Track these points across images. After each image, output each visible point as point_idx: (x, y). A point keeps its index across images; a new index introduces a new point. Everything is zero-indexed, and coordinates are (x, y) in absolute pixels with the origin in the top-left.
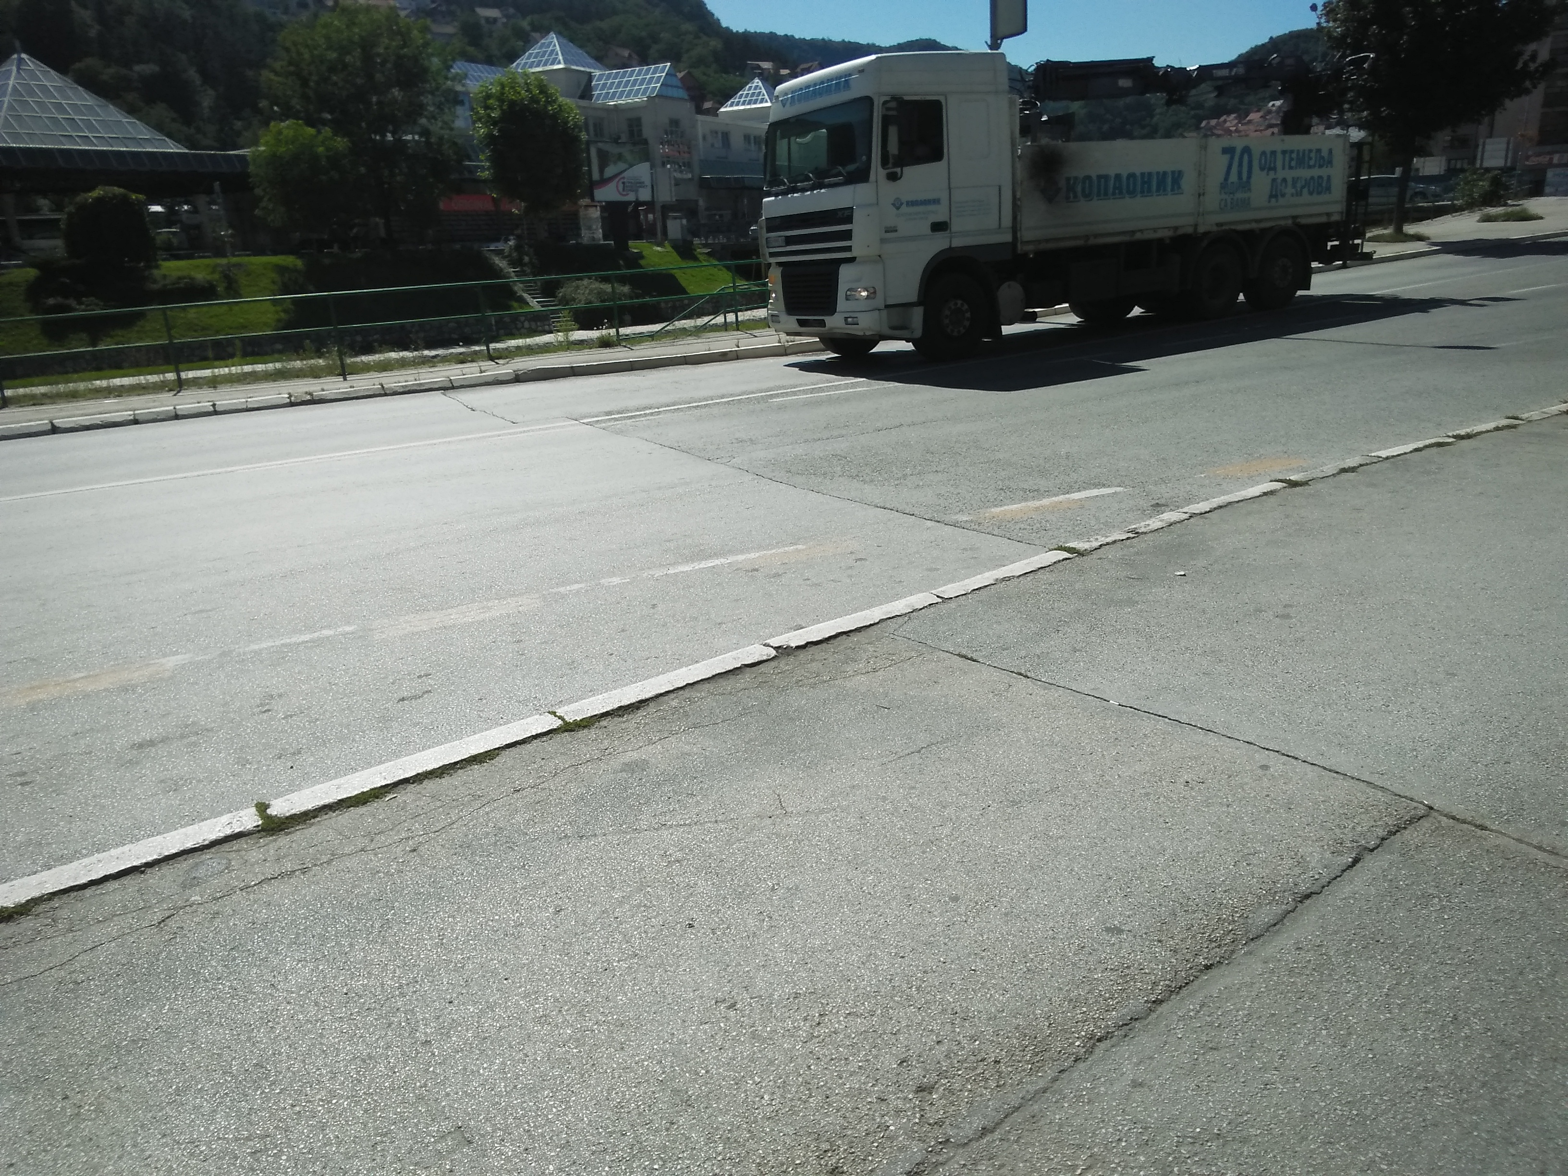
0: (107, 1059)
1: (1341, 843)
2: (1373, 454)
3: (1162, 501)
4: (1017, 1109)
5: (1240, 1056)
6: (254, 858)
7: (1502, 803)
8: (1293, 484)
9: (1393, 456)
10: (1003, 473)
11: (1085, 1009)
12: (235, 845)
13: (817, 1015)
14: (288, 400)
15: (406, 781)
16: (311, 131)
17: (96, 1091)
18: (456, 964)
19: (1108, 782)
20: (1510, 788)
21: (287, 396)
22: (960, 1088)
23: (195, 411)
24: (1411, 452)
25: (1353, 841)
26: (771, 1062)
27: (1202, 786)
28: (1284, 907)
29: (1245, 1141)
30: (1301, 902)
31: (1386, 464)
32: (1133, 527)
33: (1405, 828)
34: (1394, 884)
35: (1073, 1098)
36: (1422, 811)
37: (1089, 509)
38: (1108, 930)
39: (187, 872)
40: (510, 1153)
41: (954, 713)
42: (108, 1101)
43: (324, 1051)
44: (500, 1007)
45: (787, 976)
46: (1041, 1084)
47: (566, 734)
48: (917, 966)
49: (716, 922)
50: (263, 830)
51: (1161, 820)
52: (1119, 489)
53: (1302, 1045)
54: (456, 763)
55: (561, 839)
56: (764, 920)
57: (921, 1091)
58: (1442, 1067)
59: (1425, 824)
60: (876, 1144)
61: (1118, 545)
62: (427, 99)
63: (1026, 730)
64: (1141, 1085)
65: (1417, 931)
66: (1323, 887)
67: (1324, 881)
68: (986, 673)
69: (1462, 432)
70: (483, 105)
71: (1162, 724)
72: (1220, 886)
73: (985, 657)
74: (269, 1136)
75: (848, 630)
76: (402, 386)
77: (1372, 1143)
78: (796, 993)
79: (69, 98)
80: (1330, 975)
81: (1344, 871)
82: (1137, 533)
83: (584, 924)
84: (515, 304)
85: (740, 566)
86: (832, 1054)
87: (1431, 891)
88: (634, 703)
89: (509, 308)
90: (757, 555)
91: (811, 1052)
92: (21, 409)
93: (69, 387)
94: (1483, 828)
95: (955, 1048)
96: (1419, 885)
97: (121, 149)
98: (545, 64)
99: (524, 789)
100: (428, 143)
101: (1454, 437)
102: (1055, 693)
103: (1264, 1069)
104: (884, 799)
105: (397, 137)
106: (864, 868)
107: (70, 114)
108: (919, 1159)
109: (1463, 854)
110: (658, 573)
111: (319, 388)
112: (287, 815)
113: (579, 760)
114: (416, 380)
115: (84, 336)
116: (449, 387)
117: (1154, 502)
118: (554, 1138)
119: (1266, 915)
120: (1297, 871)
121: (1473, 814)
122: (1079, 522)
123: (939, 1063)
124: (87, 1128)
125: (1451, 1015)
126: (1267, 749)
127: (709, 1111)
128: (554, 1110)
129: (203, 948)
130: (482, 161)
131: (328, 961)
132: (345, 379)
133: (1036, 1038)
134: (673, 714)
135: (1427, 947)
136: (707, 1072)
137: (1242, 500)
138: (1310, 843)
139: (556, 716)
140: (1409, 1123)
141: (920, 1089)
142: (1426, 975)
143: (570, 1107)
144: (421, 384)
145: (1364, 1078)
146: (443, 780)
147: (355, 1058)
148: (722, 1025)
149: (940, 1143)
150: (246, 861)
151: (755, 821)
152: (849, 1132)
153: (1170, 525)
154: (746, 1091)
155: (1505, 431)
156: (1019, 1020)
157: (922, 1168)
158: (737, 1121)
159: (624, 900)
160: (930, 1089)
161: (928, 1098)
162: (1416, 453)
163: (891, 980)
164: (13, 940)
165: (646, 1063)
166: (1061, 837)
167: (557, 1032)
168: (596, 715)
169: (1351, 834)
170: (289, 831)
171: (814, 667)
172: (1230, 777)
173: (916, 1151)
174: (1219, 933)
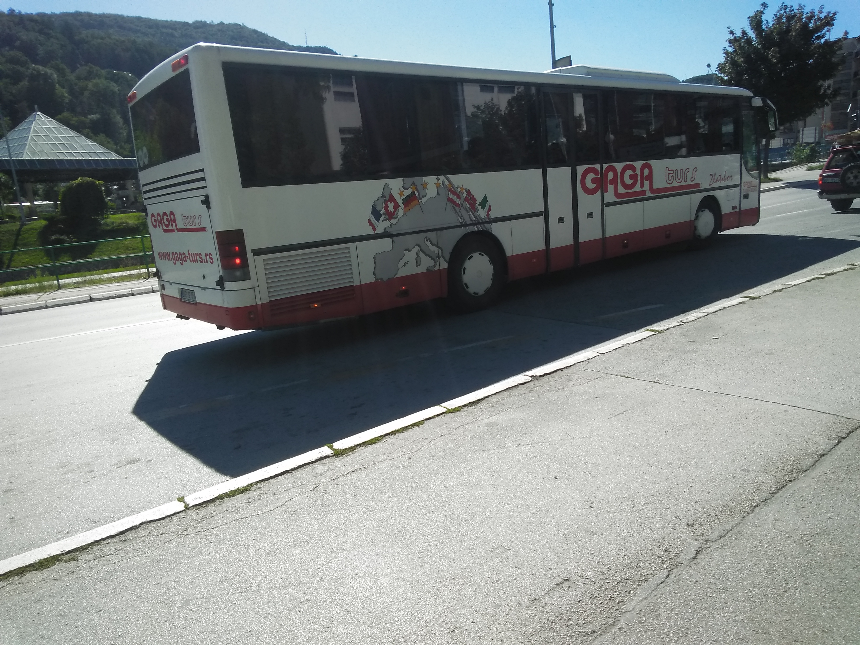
0: (330, 534)
1: (831, 436)
2: (787, 284)
4: (731, 530)
5: (815, 509)
6: (338, 465)
8: (753, 298)
9: (798, 284)
11: (745, 497)
12: (326, 461)
13: (631, 504)
15: (388, 434)
17: (335, 544)
18: (460, 495)
19: (718, 420)
22: (705, 524)
24: (806, 282)
25: (835, 435)
26: (621, 520)
27: (761, 419)
28: (814, 459)
29: (828, 534)
30: (820, 457)
31: (795, 288)
32: (682, 319)
33: (856, 430)
35: (752, 525)
38: (743, 470)
40: (529, 552)
41: (631, 398)
42: (343, 546)
43: (424, 526)
44: (490, 508)
45: (610, 492)
46: (737, 521)
47: (450, 414)
48: (666, 486)
49: (567, 476)
50: (335, 455)
51: (748, 432)
52: (661, 305)
53: (840, 504)
55: (475, 452)
56: (588, 475)
60: (679, 542)
61: (676, 328)
63: (669, 403)
64: (778, 520)
66: (828, 452)
67: (828, 450)
68: (638, 382)
69: (829, 272)
71: (732, 398)
72: (784, 453)
74: (422, 552)
75: (561, 368)
78: (618, 498)
79: (61, 133)
80: (842, 481)
81: (835, 446)
82: (683, 323)
86: (645, 516)
88: (475, 401)
91: (636, 516)
92: (69, 290)
95: (696, 512)
99: (445, 435)
101: (825, 274)
102: (675, 389)
103: (827, 512)
104: (617, 431)
106: (623, 455)
107: (62, 141)
108: (699, 546)
112: (344, 448)
113: (463, 423)
118: (544, 546)
119: (808, 462)
120: (815, 446)
123: (692, 517)
124: (342, 555)
126: (783, 404)
127: (604, 535)
128: (538, 538)
129: (341, 496)
133: (728, 507)
134: (496, 404)
136: (595, 524)
137: (730, 306)
138: (817, 436)
139: (442, 407)
141: (688, 525)
146: (405, 434)
147: (439, 527)
149: (705, 541)
150: (336, 466)
151: (562, 441)
152: (666, 539)
153: (699, 318)
154: (615, 529)
155: (849, 271)
156: (719, 502)
157: (701, 549)
158: (618, 538)
159: (519, 471)
160: (692, 525)
161: (693, 528)
162: (808, 282)
163: (657, 492)
164: (251, 499)
165: (567, 522)
166: (707, 440)
167: (521, 514)
168: (460, 406)
169: (834, 433)
170: (347, 455)
171: (552, 383)
172: (772, 415)
173: (697, 544)
174: (790, 469)
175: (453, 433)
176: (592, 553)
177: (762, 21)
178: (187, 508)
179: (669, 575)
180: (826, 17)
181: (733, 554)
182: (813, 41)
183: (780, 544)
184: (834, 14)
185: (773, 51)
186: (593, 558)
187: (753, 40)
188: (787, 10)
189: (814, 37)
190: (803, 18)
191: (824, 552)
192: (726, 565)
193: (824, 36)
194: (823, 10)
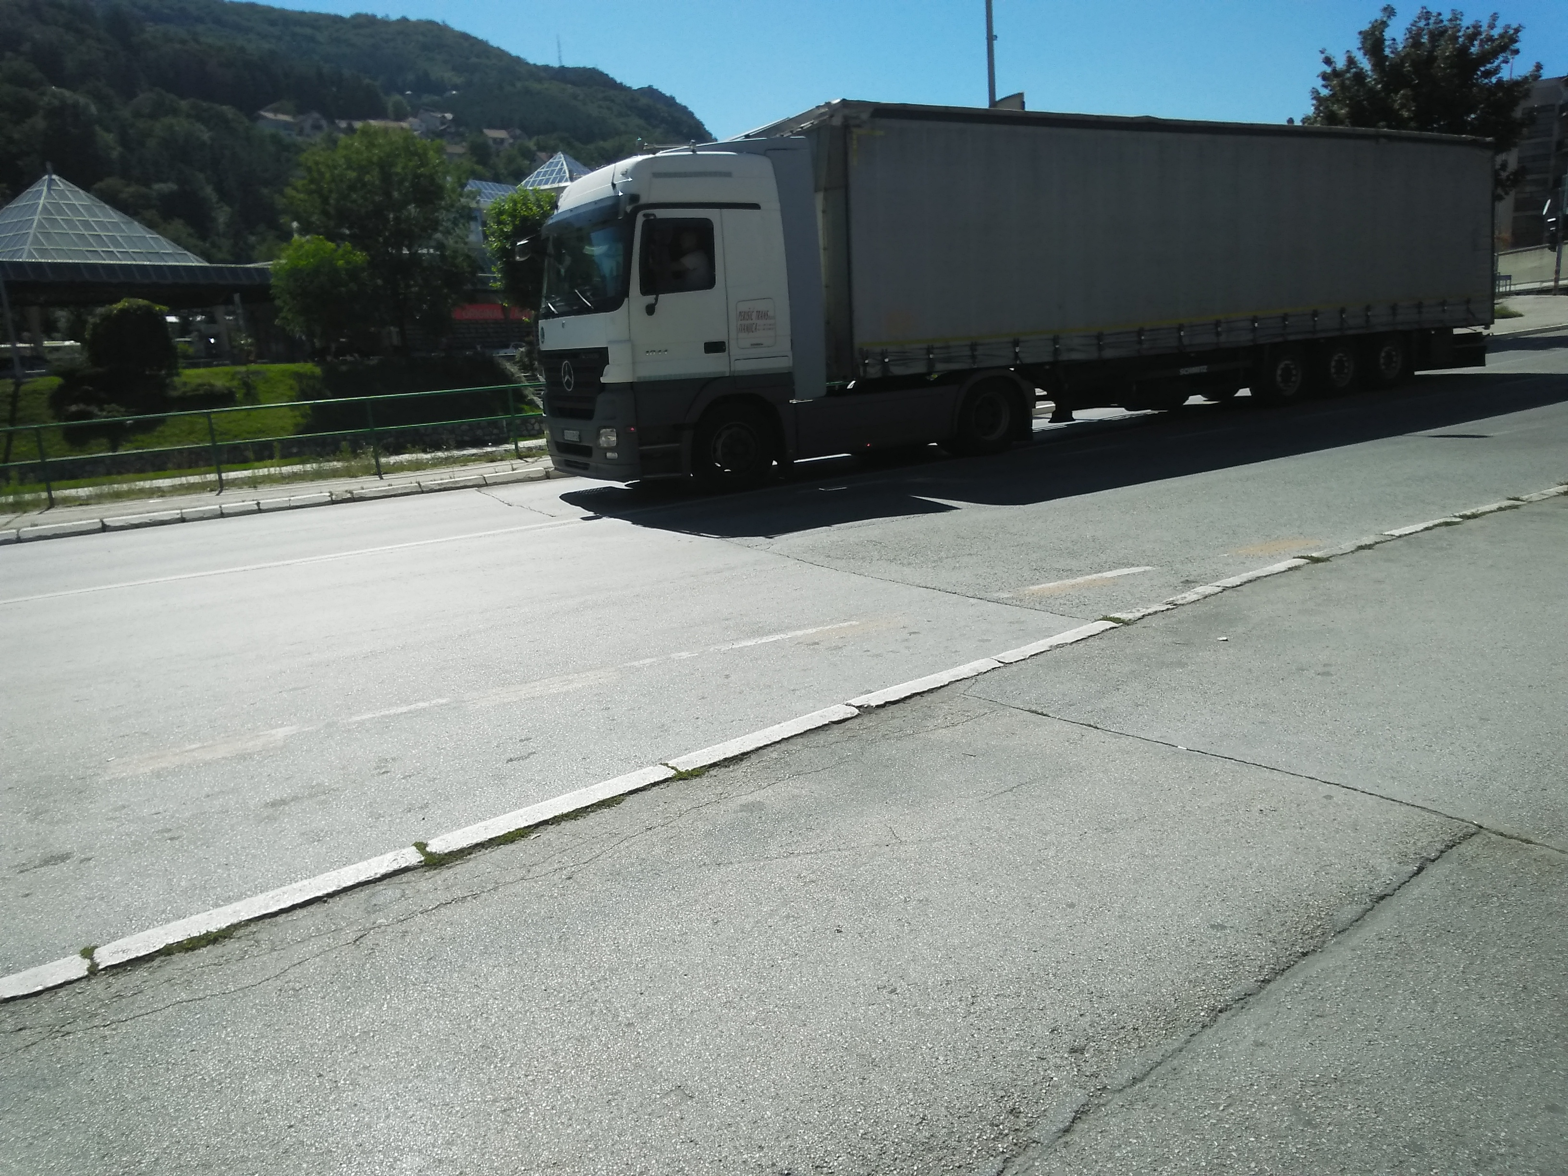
0: (346, 1047)
1: (1406, 856)
2: (1386, 533)
3: (1191, 578)
4: (1159, 1064)
5: (1344, 1021)
6: (424, 887)
7: (1543, 821)
8: (1316, 560)
9: (1406, 535)
10: (1034, 555)
11: (1204, 988)
12: (405, 878)
13: (970, 996)
14: (329, 499)
15: (545, 823)
16: (331, 245)
17: (346, 1070)
18: (637, 965)
19: (1189, 812)
20: (1549, 810)
21: (328, 494)
22: (1108, 1048)
23: (242, 509)
24: (1422, 531)
25: (1416, 853)
26: (938, 1033)
27: (1275, 814)
28: (1363, 906)
29: (1359, 1082)
30: (1377, 902)
31: (1399, 542)
32: (1171, 599)
33: (1460, 843)
34: (1456, 887)
35: (1205, 1055)
36: (1473, 829)
37: (1123, 586)
38: (1213, 926)
39: (367, 901)
40: (729, 1104)
41: (1035, 758)
42: (360, 1077)
43: (540, 1034)
44: (687, 996)
45: (936, 968)
46: (1176, 1045)
47: (681, 782)
48: (1050, 958)
49: (861, 928)
50: (426, 865)
51: (1243, 841)
52: (1148, 568)
53: (1396, 1012)
54: (587, 807)
55: (700, 866)
56: (904, 925)
57: (1074, 1052)
58: (1519, 1025)
59: (1477, 839)
60: (1044, 1091)
61: (1159, 614)
62: (442, 215)
63: (1105, 772)
64: (1262, 1044)
65: (1481, 923)
66: (1395, 890)
67: (1395, 885)
68: (1057, 725)
69: (1468, 513)
70: (496, 220)
71: (1229, 764)
72: (1305, 891)
73: (1052, 711)
74: (512, 1098)
75: (921, 691)
76: (439, 484)
77: (1468, 1081)
78: (947, 981)
79: (96, 216)
80: (1411, 958)
81: (1411, 877)
82: (1175, 605)
83: (742, 932)
84: (526, 407)
85: (800, 641)
86: (990, 1026)
87: (1489, 892)
88: (737, 756)
89: (520, 411)
90: (815, 630)
91: (971, 1025)
92: (69, 509)
93: (113, 488)
94: (1529, 842)
95: (1097, 1019)
96: (1478, 887)
97: (145, 263)
98: (553, 182)
99: (655, 828)
100: (442, 256)
101: (1461, 517)
102: (1124, 742)
103: (1366, 1030)
104: (989, 829)
105: (413, 251)
106: (984, 884)
107: (96, 231)
108: (1084, 1102)
109: (1514, 863)
110: (724, 648)
111: (359, 486)
112: (446, 851)
113: (699, 803)
114: (451, 478)
115: (104, 441)
116: (483, 485)
117: (1183, 579)
118: (765, 1091)
119: (1349, 912)
120: (1370, 878)
121: (1519, 831)
122: (1115, 597)
123: (1085, 1030)
124: (349, 1097)
125: (1521, 985)
126: (1328, 783)
127: (894, 1069)
128: (759, 1071)
129: (402, 959)
130: (494, 273)
131: (520, 965)
132: (382, 478)
133: (1165, 1010)
134: (775, 764)
135: (1493, 935)
136: (884, 1040)
137: (1270, 575)
138: (1378, 856)
139: (668, 767)
140: (1496, 1066)
141: (1073, 1051)
142: (1495, 956)
143: (772, 1069)
144: (456, 481)
145: (1453, 1034)
146: (579, 822)
147: (569, 1038)
148: (888, 1006)
149: (1099, 1089)
150: (419, 891)
151: (875, 849)
152: (1019, 1083)
153: (1206, 597)
154: (922, 1054)
155: (1508, 511)
156: (1149, 997)
157: (1086, 1108)
158: (920, 1076)
159: (773, 912)
160: (1082, 1050)
161: (1081, 1057)
162: (1427, 531)
163: (1029, 969)
164: (224, 958)
165: (828, 1035)
166: (1156, 856)
167: (743, 1014)
168: (705, 766)
169: (1413, 848)
170: (450, 865)
171: (896, 722)
172: (1298, 805)
173: (1080, 1096)
174: (1309, 928)
175: (671, 824)
176: (859, 1110)
177: (1385, 40)
178: (93, 971)
179: (1004, 1169)
180: (1502, 36)
181: (1151, 1122)
182: (1477, 79)
183: (1255, 1102)
184: (1517, 31)
185: (1403, 95)
186: (855, 1124)
187: (1367, 76)
188: (1431, 21)
189: (1479, 73)
190: (1460, 37)
191: (1340, 1125)
192: (1129, 1149)
193: (1497, 70)
194: (1496, 23)
